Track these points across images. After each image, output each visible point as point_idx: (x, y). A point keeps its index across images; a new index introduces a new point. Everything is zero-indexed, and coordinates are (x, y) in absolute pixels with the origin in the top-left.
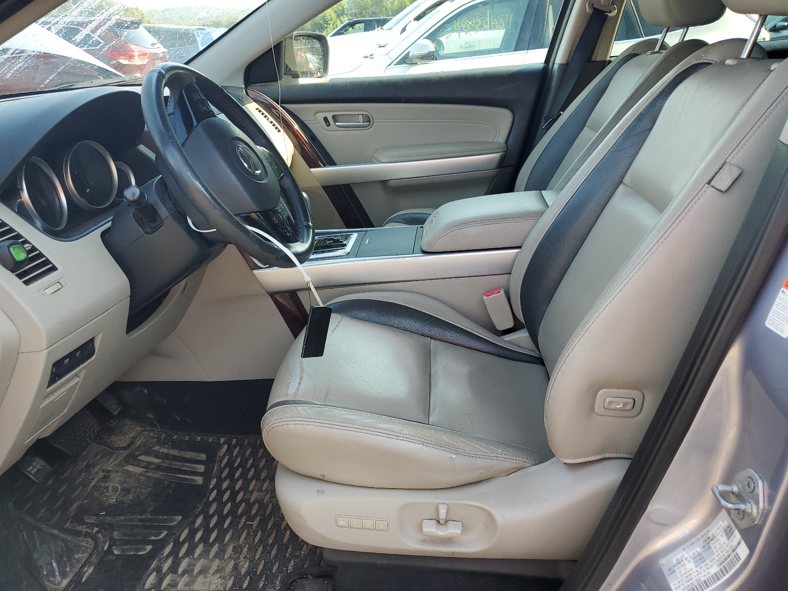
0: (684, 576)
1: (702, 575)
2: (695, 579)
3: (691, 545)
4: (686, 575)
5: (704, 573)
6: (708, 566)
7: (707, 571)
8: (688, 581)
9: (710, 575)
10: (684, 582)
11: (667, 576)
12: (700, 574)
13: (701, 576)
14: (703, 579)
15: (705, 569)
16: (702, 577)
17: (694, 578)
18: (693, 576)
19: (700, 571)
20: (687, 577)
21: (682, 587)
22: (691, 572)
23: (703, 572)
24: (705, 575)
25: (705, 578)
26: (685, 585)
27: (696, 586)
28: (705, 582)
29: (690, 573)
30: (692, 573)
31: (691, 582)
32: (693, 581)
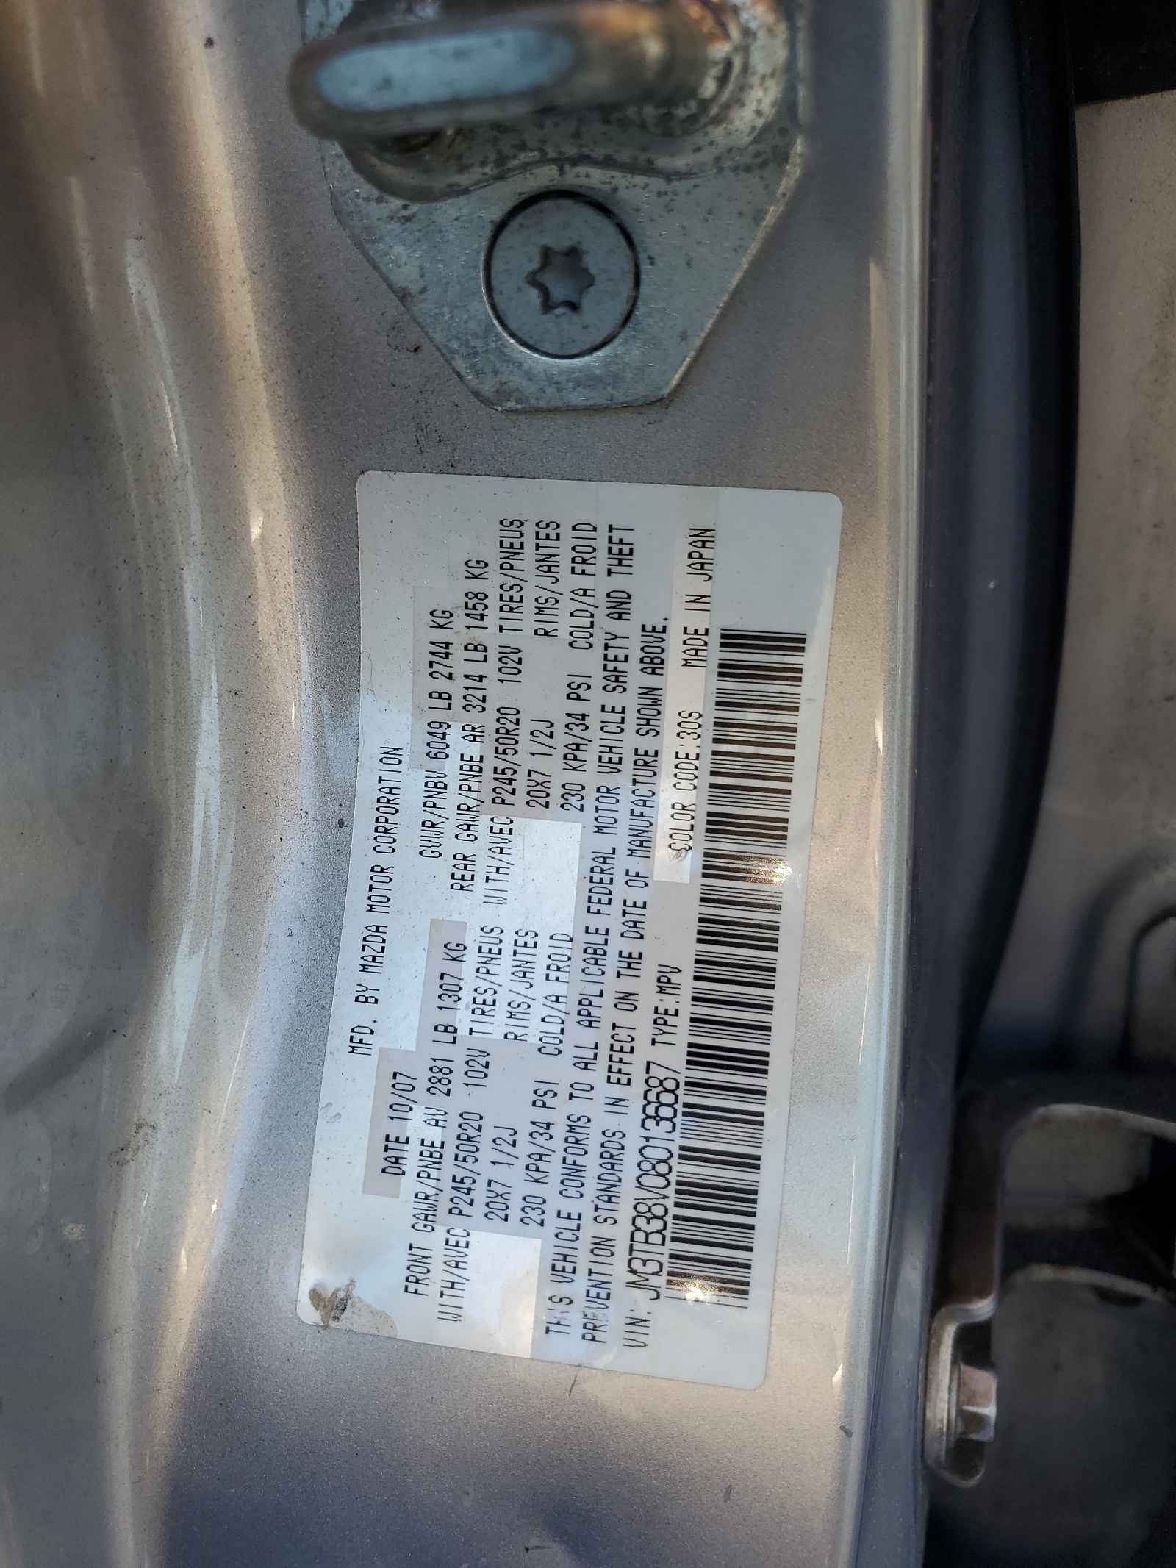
0: (550, 1190)
1: (642, 1044)
2: (630, 1122)
3: (371, 963)
4: (554, 1168)
5: (641, 1022)
6: (616, 944)
7: (644, 986)
8: (609, 1193)
9: (687, 985)
10: (590, 1230)
11: (447, 1335)
12: (621, 1049)
13: (644, 1051)
14: (673, 1057)
15: (627, 985)
16: (657, 1054)
17: (612, 1123)
18: (602, 1121)
19: (602, 1035)
20: (574, 1171)
21: (619, 1270)
22: (560, 1111)
23: (623, 1018)
24: (662, 1019)
25: (683, 1034)
26: (620, 1233)
27: (689, 1154)
28: (698, 1055)
29: (559, 1131)
30: (577, 1108)
31: (629, 1170)
32: (633, 1143)
